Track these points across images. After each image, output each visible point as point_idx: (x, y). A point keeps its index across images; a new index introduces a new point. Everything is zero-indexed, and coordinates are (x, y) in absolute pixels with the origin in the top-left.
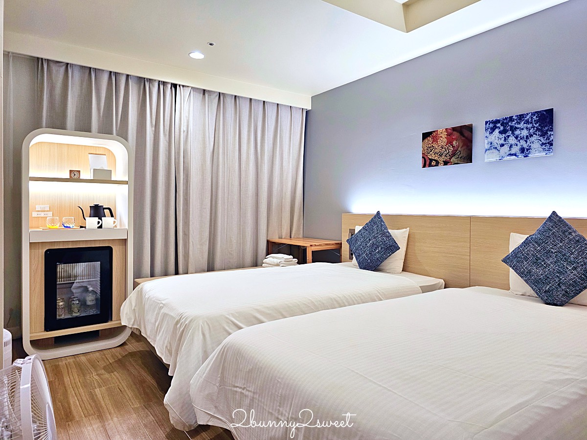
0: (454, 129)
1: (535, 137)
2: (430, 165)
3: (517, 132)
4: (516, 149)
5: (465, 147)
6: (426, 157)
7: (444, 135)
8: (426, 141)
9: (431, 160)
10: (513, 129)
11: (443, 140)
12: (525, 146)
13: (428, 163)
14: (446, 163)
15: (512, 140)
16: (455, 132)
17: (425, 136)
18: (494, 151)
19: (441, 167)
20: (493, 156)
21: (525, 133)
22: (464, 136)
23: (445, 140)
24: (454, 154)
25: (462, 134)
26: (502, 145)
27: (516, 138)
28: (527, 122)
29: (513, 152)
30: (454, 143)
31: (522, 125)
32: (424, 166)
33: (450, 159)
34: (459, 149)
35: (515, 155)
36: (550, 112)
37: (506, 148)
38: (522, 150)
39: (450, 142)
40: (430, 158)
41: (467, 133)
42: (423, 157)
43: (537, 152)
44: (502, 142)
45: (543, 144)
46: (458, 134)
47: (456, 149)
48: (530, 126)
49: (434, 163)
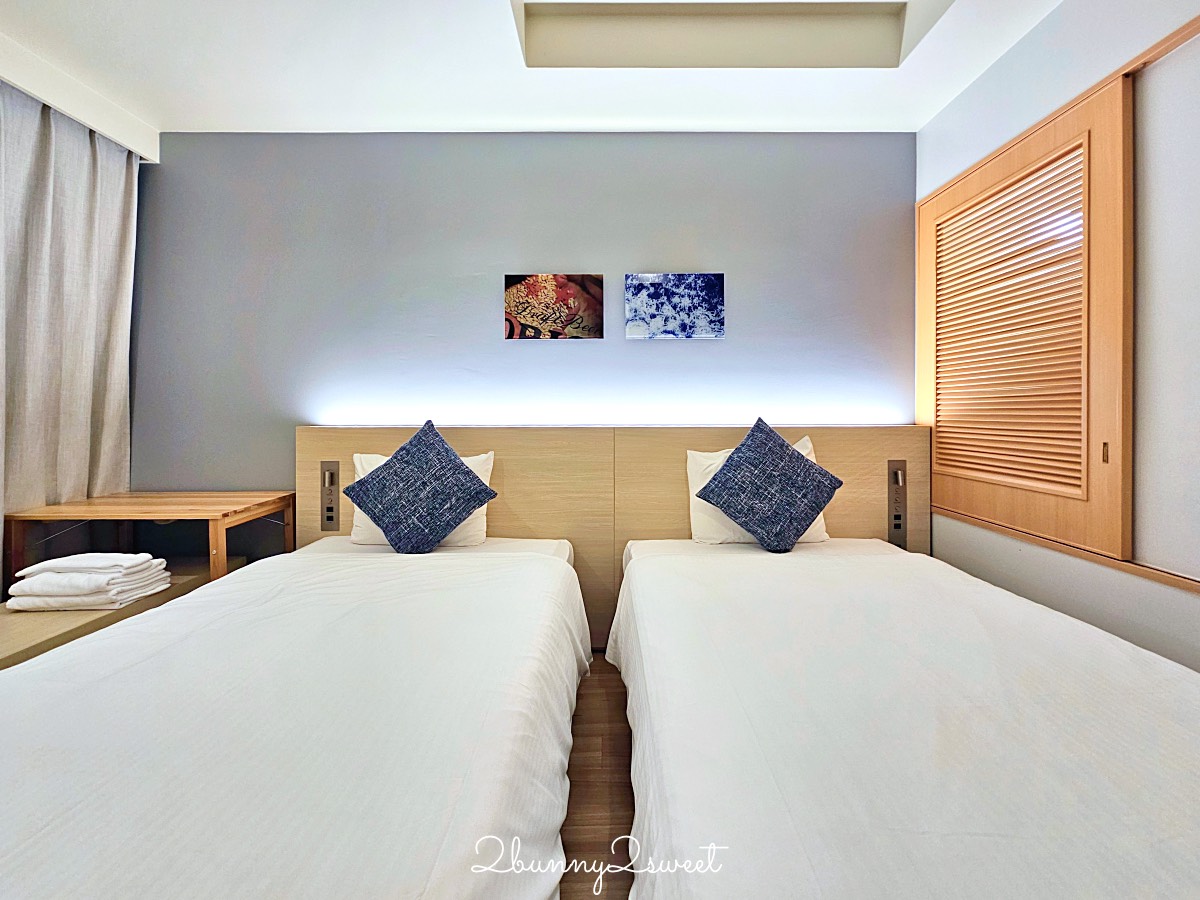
0: (570, 278)
1: (699, 312)
2: (523, 336)
3: (676, 300)
4: (673, 325)
5: (591, 312)
6: (513, 320)
7: (551, 286)
8: (513, 290)
9: (524, 327)
10: (670, 294)
11: (549, 293)
12: (687, 321)
13: (517, 330)
14: (555, 335)
15: (667, 310)
16: (571, 284)
17: (511, 281)
18: (641, 323)
19: (546, 344)
20: (637, 331)
21: (686, 302)
22: (588, 293)
23: (553, 295)
24: (570, 321)
25: (584, 288)
26: (653, 316)
27: (675, 307)
28: (689, 287)
29: (670, 327)
30: (571, 301)
31: (681, 290)
32: (510, 336)
33: (564, 329)
34: (580, 313)
35: (673, 333)
36: (720, 277)
37: (659, 321)
38: (683, 327)
39: (562, 300)
40: (523, 321)
41: (594, 289)
42: (506, 319)
43: (704, 331)
44: (653, 310)
45: (711, 322)
46: (578, 288)
47: (573, 311)
48: (693, 293)
49: (530, 332)
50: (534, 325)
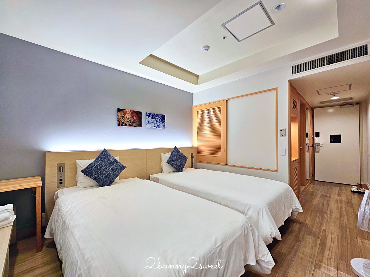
0: (134, 111)
1: (161, 123)
2: (122, 125)
3: (156, 120)
4: (156, 125)
5: (139, 120)
6: (120, 121)
7: (129, 113)
8: (120, 113)
9: (123, 123)
10: (155, 118)
11: (129, 115)
12: (159, 125)
13: (121, 124)
14: (130, 125)
16: (134, 113)
17: (119, 110)
18: (149, 124)
19: (128, 127)
20: (148, 126)
21: (158, 120)
22: (138, 116)
23: (130, 115)
24: (134, 122)
25: (137, 114)
26: (152, 123)
27: (156, 121)
28: (159, 117)
29: (155, 126)
30: (134, 117)
31: (157, 117)
32: (119, 125)
33: (133, 124)
34: (136, 121)
35: (156, 127)
36: (165, 115)
37: (153, 124)
38: (158, 126)
39: (132, 117)
40: (122, 121)
41: (140, 115)
42: (118, 120)
43: (161, 128)
44: (152, 122)
45: (163, 125)
46: (136, 114)
47: (135, 120)
48: (160, 118)
49: (124, 124)
50: (125, 122)
